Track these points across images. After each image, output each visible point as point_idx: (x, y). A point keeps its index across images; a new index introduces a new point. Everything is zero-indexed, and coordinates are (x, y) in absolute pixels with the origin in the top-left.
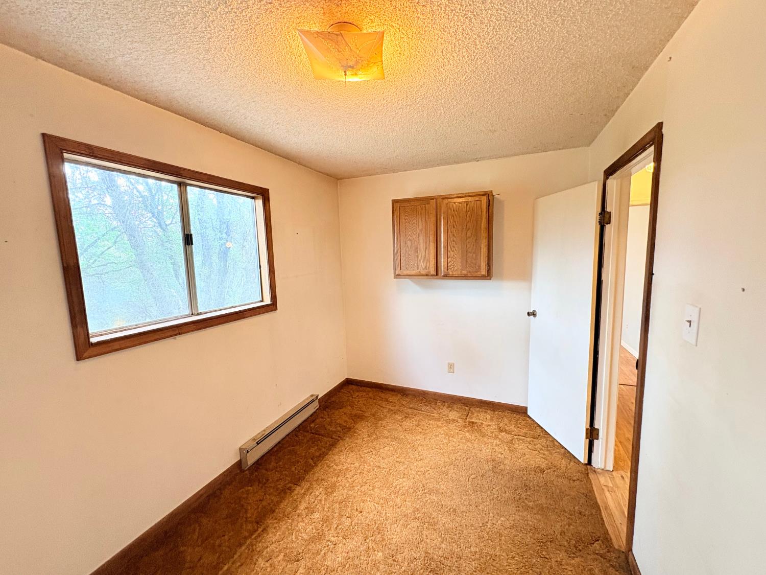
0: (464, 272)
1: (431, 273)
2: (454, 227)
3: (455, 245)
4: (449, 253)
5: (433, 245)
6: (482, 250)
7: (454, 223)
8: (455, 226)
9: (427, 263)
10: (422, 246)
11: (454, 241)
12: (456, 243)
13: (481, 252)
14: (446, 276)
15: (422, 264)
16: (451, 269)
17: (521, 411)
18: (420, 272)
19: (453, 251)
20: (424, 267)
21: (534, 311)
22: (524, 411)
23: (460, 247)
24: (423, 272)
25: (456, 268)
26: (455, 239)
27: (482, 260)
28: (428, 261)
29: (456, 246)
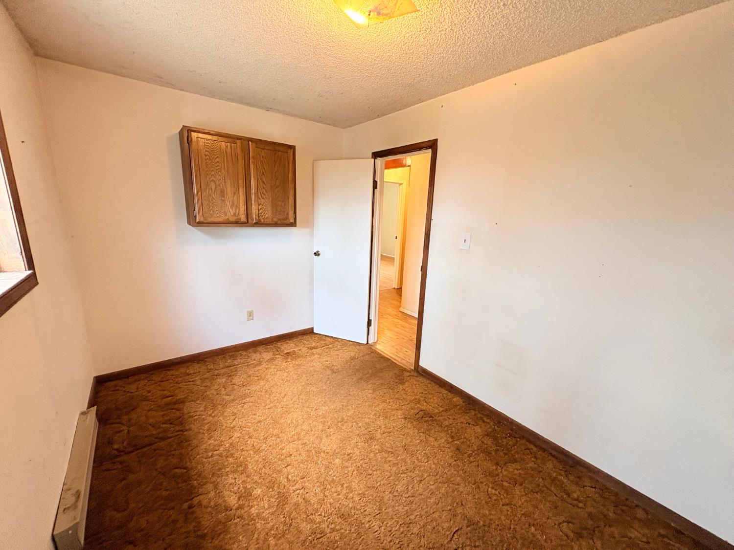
0: (275, 220)
1: (242, 220)
2: (263, 174)
3: (265, 192)
4: (259, 200)
5: (242, 189)
6: (290, 200)
7: (263, 170)
8: (265, 174)
9: (236, 210)
10: (229, 190)
11: (264, 188)
12: (266, 190)
13: (288, 201)
14: (258, 224)
15: (231, 210)
16: (262, 216)
17: (310, 332)
18: (228, 219)
19: (263, 198)
20: (232, 214)
21: (318, 252)
22: (312, 331)
23: (270, 195)
24: (233, 219)
25: (267, 216)
26: (265, 186)
27: (290, 208)
28: (238, 207)
29: (266, 194)
